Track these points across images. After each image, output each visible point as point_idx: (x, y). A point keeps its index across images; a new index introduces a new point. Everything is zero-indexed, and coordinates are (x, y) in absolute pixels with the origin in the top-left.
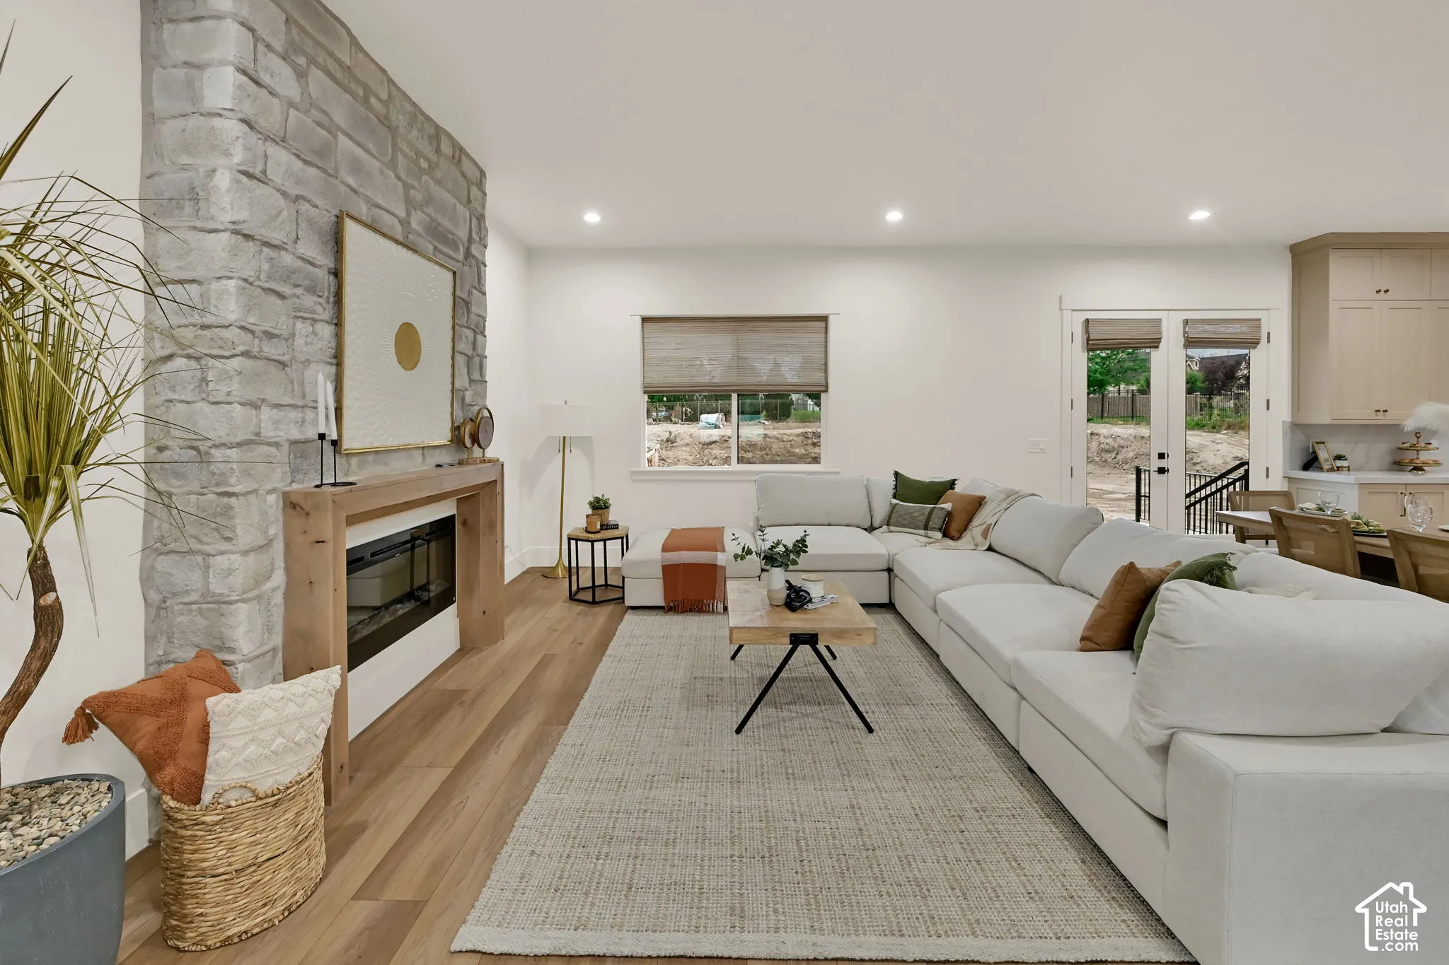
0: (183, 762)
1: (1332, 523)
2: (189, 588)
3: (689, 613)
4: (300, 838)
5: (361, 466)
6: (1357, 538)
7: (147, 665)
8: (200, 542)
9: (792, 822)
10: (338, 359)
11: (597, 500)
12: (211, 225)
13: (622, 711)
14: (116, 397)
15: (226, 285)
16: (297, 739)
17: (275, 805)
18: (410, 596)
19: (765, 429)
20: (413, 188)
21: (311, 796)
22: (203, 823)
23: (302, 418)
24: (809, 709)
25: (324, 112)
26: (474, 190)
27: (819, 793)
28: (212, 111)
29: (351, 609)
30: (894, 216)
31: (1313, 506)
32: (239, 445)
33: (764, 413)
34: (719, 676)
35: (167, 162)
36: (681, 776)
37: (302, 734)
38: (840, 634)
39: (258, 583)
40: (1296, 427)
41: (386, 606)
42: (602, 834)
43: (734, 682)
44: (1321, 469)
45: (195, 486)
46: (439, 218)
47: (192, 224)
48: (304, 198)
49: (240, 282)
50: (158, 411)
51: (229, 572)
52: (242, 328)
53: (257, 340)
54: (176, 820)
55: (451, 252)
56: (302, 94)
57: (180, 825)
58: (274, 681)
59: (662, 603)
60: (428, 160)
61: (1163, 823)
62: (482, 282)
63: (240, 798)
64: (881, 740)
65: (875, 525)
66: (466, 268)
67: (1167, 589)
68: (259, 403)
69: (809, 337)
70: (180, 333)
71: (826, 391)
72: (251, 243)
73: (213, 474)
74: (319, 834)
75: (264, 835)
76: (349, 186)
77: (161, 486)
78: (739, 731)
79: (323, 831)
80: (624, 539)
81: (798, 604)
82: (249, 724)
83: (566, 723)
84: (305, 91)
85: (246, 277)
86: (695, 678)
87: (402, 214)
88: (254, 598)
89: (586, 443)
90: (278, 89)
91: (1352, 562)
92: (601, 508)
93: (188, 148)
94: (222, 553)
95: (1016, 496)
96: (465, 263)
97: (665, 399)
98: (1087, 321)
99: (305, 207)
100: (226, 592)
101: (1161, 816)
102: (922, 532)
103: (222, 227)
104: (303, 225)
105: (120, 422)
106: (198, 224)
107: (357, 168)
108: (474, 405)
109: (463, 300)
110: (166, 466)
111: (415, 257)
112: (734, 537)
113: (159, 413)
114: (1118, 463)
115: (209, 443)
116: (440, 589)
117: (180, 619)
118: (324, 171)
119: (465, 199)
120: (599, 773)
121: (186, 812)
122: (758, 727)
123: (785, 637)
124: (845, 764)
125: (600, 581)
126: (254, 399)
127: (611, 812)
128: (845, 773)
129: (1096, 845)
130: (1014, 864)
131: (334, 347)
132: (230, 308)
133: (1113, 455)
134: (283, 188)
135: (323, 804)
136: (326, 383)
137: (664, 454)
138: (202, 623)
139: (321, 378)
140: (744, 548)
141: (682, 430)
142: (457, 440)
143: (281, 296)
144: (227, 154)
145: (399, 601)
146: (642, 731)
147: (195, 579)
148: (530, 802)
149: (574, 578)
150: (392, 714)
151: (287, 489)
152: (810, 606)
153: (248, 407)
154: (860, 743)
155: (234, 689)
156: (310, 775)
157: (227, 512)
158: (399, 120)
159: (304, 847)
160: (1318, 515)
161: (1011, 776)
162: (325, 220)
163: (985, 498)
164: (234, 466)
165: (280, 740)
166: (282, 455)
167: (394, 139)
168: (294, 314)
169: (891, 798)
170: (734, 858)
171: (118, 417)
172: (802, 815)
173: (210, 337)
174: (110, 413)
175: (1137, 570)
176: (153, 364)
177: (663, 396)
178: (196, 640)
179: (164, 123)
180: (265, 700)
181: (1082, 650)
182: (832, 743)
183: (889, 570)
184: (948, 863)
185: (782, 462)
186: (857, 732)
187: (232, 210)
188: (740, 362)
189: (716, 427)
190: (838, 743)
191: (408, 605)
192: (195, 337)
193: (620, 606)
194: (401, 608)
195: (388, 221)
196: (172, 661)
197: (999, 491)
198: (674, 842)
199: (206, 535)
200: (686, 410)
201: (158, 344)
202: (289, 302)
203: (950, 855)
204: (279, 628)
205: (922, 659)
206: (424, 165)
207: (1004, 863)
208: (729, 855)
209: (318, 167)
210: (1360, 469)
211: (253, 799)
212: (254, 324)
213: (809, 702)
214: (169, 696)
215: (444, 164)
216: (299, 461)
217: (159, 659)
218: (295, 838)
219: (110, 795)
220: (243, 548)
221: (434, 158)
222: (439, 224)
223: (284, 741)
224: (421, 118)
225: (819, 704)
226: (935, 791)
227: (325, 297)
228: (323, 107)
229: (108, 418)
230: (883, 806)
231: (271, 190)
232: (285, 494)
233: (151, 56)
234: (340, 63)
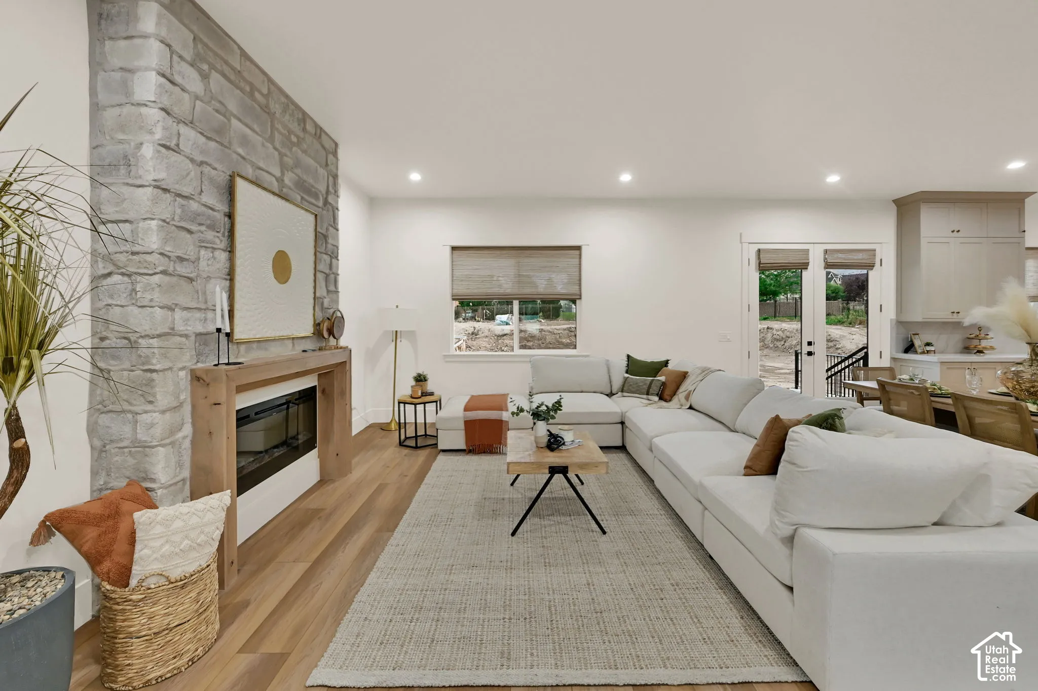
0: (117, 558)
1: (917, 388)
2: (122, 437)
3: (483, 454)
4: (201, 611)
5: (248, 351)
6: (933, 399)
7: (92, 491)
8: (130, 404)
9: (546, 595)
10: (231, 276)
11: (419, 375)
12: (139, 182)
13: (433, 522)
14: (69, 302)
15: (150, 224)
16: (198, 541)
17: (182, 587)
18: (284, 443)
19: (542, 325)
20: (286, 156)
21: (208, 581)
22: (130, 600)
23: (204, 317)
24: (563, 519)
25: (220, 102)
26: (331, 157)
27: (566, 575)
28: (139, 102)
29: (239, 454)
30: (626, 177)
31: (908, 377)
32: (159, 336)
33: (541, 314)
34: (502, 497)
35: (108, 138)
36: (472, 565)
37: (203, 537)
38: (584, 466)
39: (172, 432)
40: (900, 324)
41: (266, 451)
42: (415, 605)
43: (511, 501)
44: (916, 352)
45: (127, 365)
46: (305, 177)
47: (126, 181)
48: (206, 163)
49: (160, 222)
50: (101, 312)
51: (152, 425)
52: (161, 254)
53: (172, 263)
54: (111, 599)
55: (313, 201)
56: (205, 90)
57: (114, 603)
58: (184, 502)
59: (463, 447)
60: (298, 137)
61: (791, 589)
62: (336, 222)
63: (158, 582)
64: (611, 539)
65: (614, 392)
66: (325, 212)
67: (793, 431)
68: (173, 306)
69: (569, 260)
70: (114, 257)
71: (580, 299)
72: (168, 195)
73: (140, 356)
74: (214, 608)
75: (174, 608)
76: (239, 155)
77: (101, 365)
78: (513, 534)
79: (217, 606)
80: (438, 402)
81: (556, 446)
82: (165, 530)
83: (393, 531)
84: (207, 89)
85: (164, 218)
86: (485, 499)
87: (278, 174)
88: (170, 444)
89: (411, 335)
90: (188, 87)
91: (929, 414)
92: (421, 381)
93: (122, 128)
94: (146, 412)
95: (709, 371)
96: (324, 208)
97: (471, 304)
98: (759, 251)
99: (207, 169)
100: (150, 440)
101: (789, 584)
102: (645, 396)
103: (147, 184)
104: (206, 183)
105: (73, 320)
106: (130, 181)
107: (244, 141)
108: (329, 309)
109: (322, 234)
110: (107, 351)
111: (287, 204)
112: (511, 400)
113: (101, 313)
114: (785, 348)
115: (138, 335)
116: (305, 438)
117: (115, 459)
118: (222, 144)
119: (324, 163)
120: (415, 564)
121: (119, 593)
122: (527, 532)
123: (546, 468)
124: (585, 555)
125: (421, 432)
126: (170, 304)
127: (422, 590)
128: (585, 561)
129: (751, 607)
130: (696, 620)
131: (228, 267)
132: (152, 240)
133: (783, 343)
134: (191, 156)
135: (217, 587)
136: (221, 293)
137: (470, 343)
138: (131, 461)
139: (218, 289)
140: (518, 408)
141: (482, 326)
142: (318, 333)
143: (189, 232)
144: (151, 132)
145: (276, 447)
146: (446, 536)
147: (127, 430)
148: (365, 584)
149: (403, 431)
150: (270, 527)
151: (194, 367)
152: (564, 447)
153: (166, 309)
154: (596, 541)
155: (153, 506)
156: (208, 566)
157: (150, 383)
158: (276, 108)
159: (203, 617)
160: (910, 383)
161: (698, 562)
162: (223, 178)
163: (688, 372)
164: (156, 351)
165: (186, 542)
166: (190, 343)
167: (272, 122)
168: (199, 244)
169: (614, 578)
170: (505, 620)
171: (71, 316)
172: (553, 590)
173: (138, 260)
174: (65, 314)
175: (781, 420)
176: (97, 280)
177: (470, 302)
178: (128, 474)
179: (105, 110)
180: (176, 514)
181: (745, 475)
182: (577, 542)
183: (622, 423)
184: (651, 620)
185: (554, 348)
186: (595, 533)
187: (154, 171)
188: (520, 278)
189: (507, 324)
190: (581, 541)
191: (281, 449)
192: (128, 260)
193: (434, 450)
194: (277, 452)
195: (267, 179)
196: (110, 489)
197: (697, 368)
198: (464, 610)
199: (135, 400)
200: (486, 312)
201: (101, 265)
202: (196, 236)
203: (653, 615)
204: (187, 464)
205: (643, 484)
206: (294, 139)
207: (689, 620)
208: (502, 618)
209: (217, 142)
210: (942, 352)
211: (167, 583)
212: (170, 252)
213: (563, 514)
214: (107, 512)
215: (309, 139)
216: (202, 347)
217: (100, 487)
218: (197, 611)
219: (63, 581)
220: (161, 408)
221: (301, 135)
222: (305, 181)
223: (189, 542)
224: (292, 107)
225: (570, 515)
226: (645, 573)
227: (221, 232)
228: (221, 99)
229: (64, 317)
230: (609, 583)
231: (183, 158)
232: (192, 371)
233: (96, 63)
234: (233, 69)
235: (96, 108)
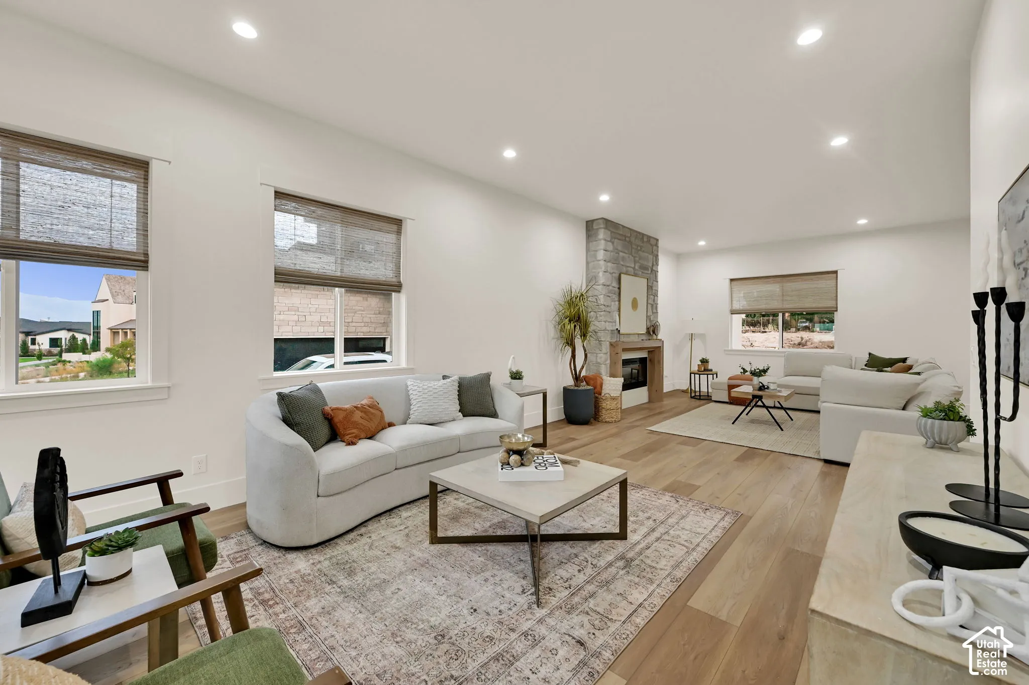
0: (598, 389)
2: (593, 360)
3: (739, 405)
5: (624, 337)
8: (595, 351)
10: (619, 309)
11: (703, 359)
12: (598, 284)
15: (601, 296)
17: (614, 399)
20: (636, 257)
22: (602, 399)
23: (613, 325)
25: (617, 249)
26: (655, 247)
28: (598, 259)
29: (623, 374)
30: (863, 222)
32: (603, 330)
35: (591, 270)
38: (771, 396)
39: (605, 361)
45: (595, 339)
46: (644, 262)
48: (614, 273)
51: (601, 358)
54: (597, 398)
55: (647, 272)
56: (614, 248)
57: (599, 399)
59: (726, 400)
60: (640, 245)
62: (657, 278)
64: (784, 432)
66: (652, 275)
68: (606, 321)
71: (837, 311)
72: (605, 286)
73: (598, 336)
76: (622, 265)
78: (733, 424)
81: (763, 390)
82: (609, 383)
87: (633, 266)
88: (605, 364)
89: (702, 336)
90: (610, 249)
92: (704, 362)
93: (594, 268)
94: (599, 354)
96: (651, 273)
99: (614, 275)
100: (600, 362)
103: (600, 284)
104: (614, 279)
106: (596, 284)
107: (623, 259)
108: (653, 321)
109: (650, 286)
111: (636, 277)
115: (598, 330)
116: (643, 379)
117: (592, 367)
118: (618, 264)
119: (652, 252)
121: (600, 397)
123: (750, 395)
131: (619, 306)
132: (602, 301)
134: (611, 272)
136: (617, 316)
138: (596, 368)
139: (616, 314)
142: (648, 332)
143: (609, 296)
144: (601, 268)
147: (594, 358)
150: (630, 408)
153: (604, 322)
157: (601, 345)
162: (617, 275)
164: (602, 335)
165: (614, 387)
166: (610, 333)
167: (632, 245)
168: (612, 300)
173: (599, 308)
179: (590, 263)
180: (611, 380)
185: (814, 348)
187: (602, 279)
188: (784, 297)
193: (710, 401)
195: (630, 270)
199: (597, 349)
202: (611, 298)
204: (609, 372)
206: (640, 248)
209: (616, 263)
211: (610, 397)
215: (645, 244)
216: (613, 335)
220: (603, 353)
221: (642, 244)
222: (644, 264)
227: (617, 295)
231: (609, 273)
232: (610, 342)
233: (588, 250)
234: (620, 234)
235: (588, 263)
